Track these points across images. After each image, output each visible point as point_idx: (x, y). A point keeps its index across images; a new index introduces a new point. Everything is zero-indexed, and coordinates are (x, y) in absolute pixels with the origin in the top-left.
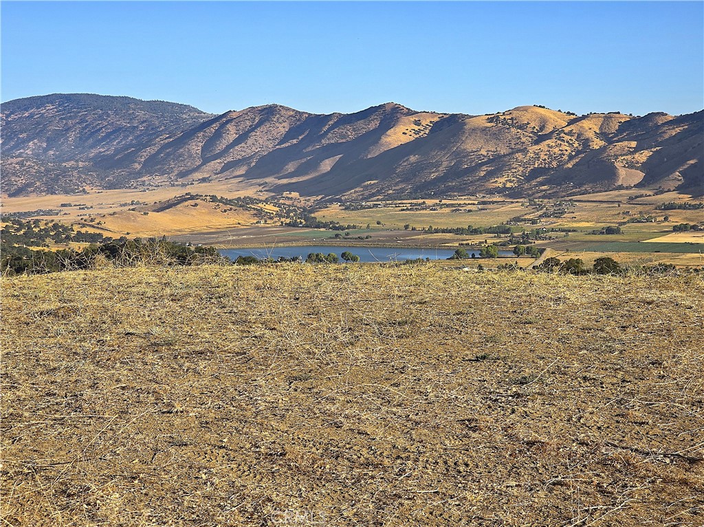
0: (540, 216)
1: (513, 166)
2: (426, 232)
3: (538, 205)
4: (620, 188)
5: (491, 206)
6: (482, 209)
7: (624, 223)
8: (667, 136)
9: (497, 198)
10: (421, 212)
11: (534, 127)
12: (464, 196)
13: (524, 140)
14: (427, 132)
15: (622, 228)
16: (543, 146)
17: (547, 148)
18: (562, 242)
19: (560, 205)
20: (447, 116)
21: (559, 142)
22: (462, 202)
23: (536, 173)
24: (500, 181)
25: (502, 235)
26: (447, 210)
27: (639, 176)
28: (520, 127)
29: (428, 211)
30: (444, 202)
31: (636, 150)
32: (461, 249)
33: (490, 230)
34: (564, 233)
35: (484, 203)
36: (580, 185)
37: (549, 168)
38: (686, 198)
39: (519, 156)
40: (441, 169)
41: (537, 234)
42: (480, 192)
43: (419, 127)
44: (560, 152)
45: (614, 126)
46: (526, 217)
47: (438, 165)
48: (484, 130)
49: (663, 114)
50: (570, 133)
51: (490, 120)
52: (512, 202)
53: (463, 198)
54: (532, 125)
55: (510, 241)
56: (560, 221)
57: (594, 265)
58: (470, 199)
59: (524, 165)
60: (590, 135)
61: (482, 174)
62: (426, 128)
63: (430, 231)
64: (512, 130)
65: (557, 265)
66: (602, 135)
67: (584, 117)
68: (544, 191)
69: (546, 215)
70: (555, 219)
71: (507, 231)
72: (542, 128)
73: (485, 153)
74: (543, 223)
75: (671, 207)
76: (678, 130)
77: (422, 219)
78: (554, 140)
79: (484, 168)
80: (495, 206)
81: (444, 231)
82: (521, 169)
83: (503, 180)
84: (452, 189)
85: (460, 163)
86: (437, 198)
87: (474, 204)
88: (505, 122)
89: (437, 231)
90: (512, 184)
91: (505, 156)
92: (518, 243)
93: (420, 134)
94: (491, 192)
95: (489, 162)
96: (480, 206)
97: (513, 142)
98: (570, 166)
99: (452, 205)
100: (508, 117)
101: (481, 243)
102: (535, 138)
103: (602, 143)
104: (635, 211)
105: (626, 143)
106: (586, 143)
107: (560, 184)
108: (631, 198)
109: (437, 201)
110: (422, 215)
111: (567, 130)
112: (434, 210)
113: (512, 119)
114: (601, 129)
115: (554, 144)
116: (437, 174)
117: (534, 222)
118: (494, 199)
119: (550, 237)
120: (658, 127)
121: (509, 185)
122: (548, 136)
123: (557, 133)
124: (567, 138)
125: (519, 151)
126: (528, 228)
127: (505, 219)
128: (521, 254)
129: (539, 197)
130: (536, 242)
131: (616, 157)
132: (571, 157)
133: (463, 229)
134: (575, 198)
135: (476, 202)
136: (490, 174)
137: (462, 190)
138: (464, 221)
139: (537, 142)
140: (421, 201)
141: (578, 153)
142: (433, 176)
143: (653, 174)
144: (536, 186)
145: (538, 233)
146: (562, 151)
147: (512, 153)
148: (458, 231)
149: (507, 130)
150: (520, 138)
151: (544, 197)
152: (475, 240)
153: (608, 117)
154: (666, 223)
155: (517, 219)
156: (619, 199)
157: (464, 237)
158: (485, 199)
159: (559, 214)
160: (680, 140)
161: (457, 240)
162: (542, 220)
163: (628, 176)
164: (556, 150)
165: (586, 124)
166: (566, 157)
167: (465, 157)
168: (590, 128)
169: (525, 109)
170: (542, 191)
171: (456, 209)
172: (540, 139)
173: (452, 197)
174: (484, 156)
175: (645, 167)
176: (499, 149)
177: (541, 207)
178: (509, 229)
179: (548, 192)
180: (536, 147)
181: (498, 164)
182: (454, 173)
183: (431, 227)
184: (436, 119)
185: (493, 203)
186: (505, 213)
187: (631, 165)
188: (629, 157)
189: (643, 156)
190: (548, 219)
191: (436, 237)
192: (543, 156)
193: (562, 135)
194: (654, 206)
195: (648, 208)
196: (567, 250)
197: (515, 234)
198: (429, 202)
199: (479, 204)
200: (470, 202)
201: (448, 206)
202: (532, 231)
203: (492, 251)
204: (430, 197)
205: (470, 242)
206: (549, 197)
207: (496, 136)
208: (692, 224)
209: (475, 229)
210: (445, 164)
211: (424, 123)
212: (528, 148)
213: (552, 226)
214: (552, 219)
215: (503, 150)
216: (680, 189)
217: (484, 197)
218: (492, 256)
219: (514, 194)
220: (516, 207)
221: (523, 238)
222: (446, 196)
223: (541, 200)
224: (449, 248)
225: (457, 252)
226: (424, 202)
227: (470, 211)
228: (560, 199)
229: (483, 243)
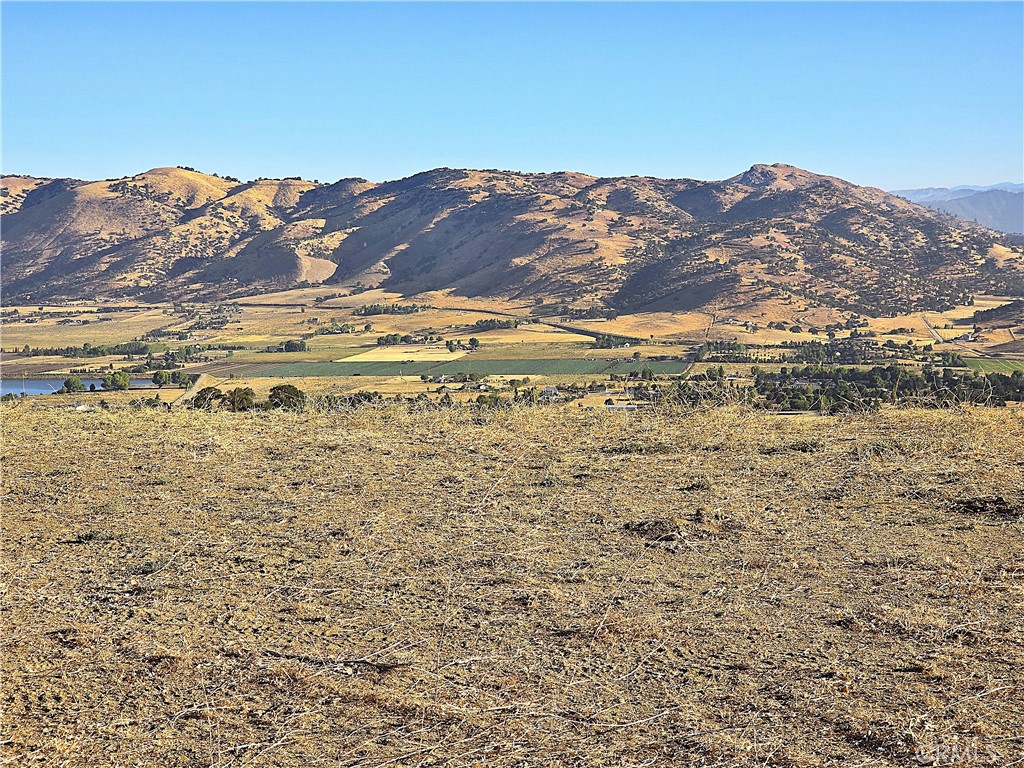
0: (191, 328)
1: (149, 255)
2: (20, 355)
3: (188, 311)
4: (304, 285)
5: (115, 315)
6: (104, 320)
7: (311, 335)
8: (366, 212)
9: (126, 303)
10: (12, 325)
11: (179, 199)
12: (76, 300)
13: (164, 216)
14: (18, 205)
15: (308, 342)
16: (193, 225)
17: (198, 230)
18: (223, 364)
19: (219, 311)
20: (49, 182)
21: (216, 220)
22: (73, 310)
23: (183, 265)
24: (131, 278)
25: (136, 357)
26: (52, 322)
27: (330, 268)
28: (159, 199)
29: (22, 324)
30: (46, 309)
31: (325, 231)
32: (74, 378)
33: (116, 350)
34: (226, 352)
35: (107, 310)
36: (248, 282)
37: (202, 258)
38: (394, 298)
39: (158, 240)
40: (40, 260)
41: (187, 354)
42: (100, 294)
43: (6, 199)
44: (217, 235)
45: (294, 198)
46: (170, 329)
47: (35, 255)
48: (105, 203)
49: (360, 181)
50: (231, 208)
51: (114, 188)
52: (149, 308)
53: (75, 303)
54: (176, 195)
55: (147, 364)
56: (220, 335)
57: (270, 397)
58: (86, 305)
59: (166, 254)
60: (260, 210)
61: (104, 267)
62: (16, 201)
63: (26, 353)
64: (147, 202)
65: (218, 397)
66: (277, 210)
67: (250, 184)
68: (196, 290)
69: (199, 326)
70: (213, 331)
71: (142, 351)
72: (190, 200)
73: (107, 238)
74: (195, 339)
75: (374, 311)
76: (381, 203)
77: (14, 335)
78: (208, 217)
79: (106, 259)
80: (124, 314)
81: (47, 353)
82: (161, 259)
83: (134, 276)
84: (59, 290)
85: (68, 252)
86: (35, 304)
87: (92, 312)
88: (135, 191)
89: (36, 353)
90: (149, 282)
91: (136, 240)
92: (160, 367)
93: (8, 209)
94: (117, 294)
95: (114, 249)
96: (101, 315)
97: (148, 221)
98: (232, 254)
99: (58, 314)
100: (139, 184)
101: (103, 368)
102: (181, 214)
103: (278, 222)
104: (325, 318)
105: (310, 222)
106: (254, 221)
107: (219, 281)
108: (319, 300)
109: (36, 309)
110: (14, 330)
111: (226, 202)
112: (32, 322)
113: (146, 186)
114: (274, 201)
115: (208, 223)
116: (34, 269)
117: (182, 337)
118: (123, 305)
119: (207, 358)
120: (354, 198)
121: (143, 283)
122: (200, 212)
123: (212, 207)
124: (227, 214)
125: (157, 233)
126: (174, 345)
127: (138, 333)
128: (165, 383)
129: (189, 301)
130: (186, 365)
131: (297, 241)
132: (233, 243)
133: (76, 349)
134: (240, 300)
135: (95, 310)
136: (116, 268)
137: (73, 292)
138: (77, 337)
139: (183, 221)
140: (11, 309)
141: (244, 235)
142: (29, 271)
143: (349, 265)
144: (184, 284)
145: (188, 352)
146: (220, 232)
147: (148, 236)
148: (69, 352)
149: (139, 203)
150: (158, 214)
151: (196, 300)
152: (95, 364)
153: (284, 185)
154: (368, 334)
155: (157, 333)
156: (302, 301)
157: (79, 360)
158: (108, 305)
159: (218, 325)
160: (384, 217)
161: (69, 365)
162: (193, 334)
163: (315, 269)
164: (212, 232)
165: (253, 194)
166: (226, 242)
167: (76, 243)
168: (259, 201)
169: (165, 172)
170: (192, 291)
171: (65, 320)
172: (188, 216)
173: (58, 303)
174: (105, 241)
175: (337, 255)
176: (127, 230)
177: (191, 314)
178: (146, 347)
179: (202, 293)
180: (183, 227)
181: (127, 252)
182: (61, 266)
183: (27, 347)
184: (32, 187)
185: (121, 309)
186: (141, 324)
187: (318, 253)
188: (315, 242)
189: (334, 240)
190: (202, 332)
191: (35, 362)
192: (193, 241)
193: (220, 210)
194: (351, 311)
195: (342, 313)
196: (232, 376)
197: (155, 355)
198: (23, 310)
199: (99, 311)
200: (86, 309)
201: (52, 315)
202: (180, 349)
203: (121, 380)
204: (25, 303)
205: (87, 368)
206: (203, 299)
207: (123, 211)
208: (403, 334)
209: (94, 349)
210: (47, 253)
211: (13, 192)
212: (172, 229)
213: (209, 341)
214: (208, 332)
215: (134, 232)
216: (386, 286)
217: (106, 301)
218: (121, 388)
219: (152, 296)
220: (155, 316)
221: (167, 360)
222: (50, 300)
223: (191, 304)
224: (56, 378)
225: (68, 384)
226: (16, 311)
227: (85, 322)
228: (219, 302)
229: (106, 368)
